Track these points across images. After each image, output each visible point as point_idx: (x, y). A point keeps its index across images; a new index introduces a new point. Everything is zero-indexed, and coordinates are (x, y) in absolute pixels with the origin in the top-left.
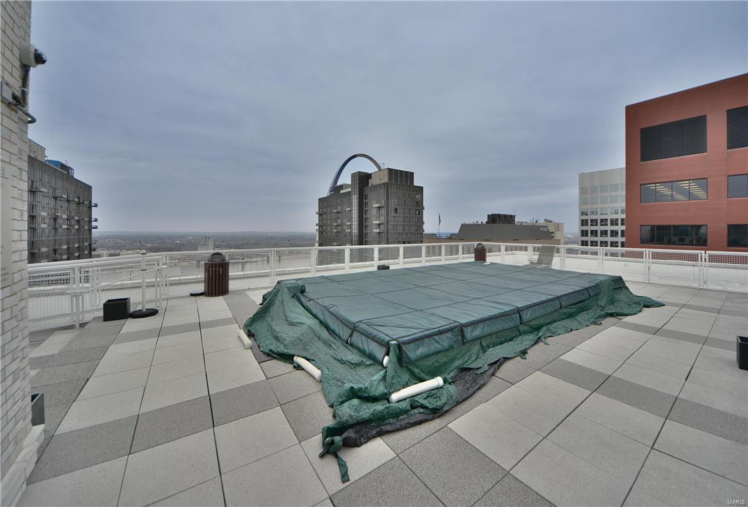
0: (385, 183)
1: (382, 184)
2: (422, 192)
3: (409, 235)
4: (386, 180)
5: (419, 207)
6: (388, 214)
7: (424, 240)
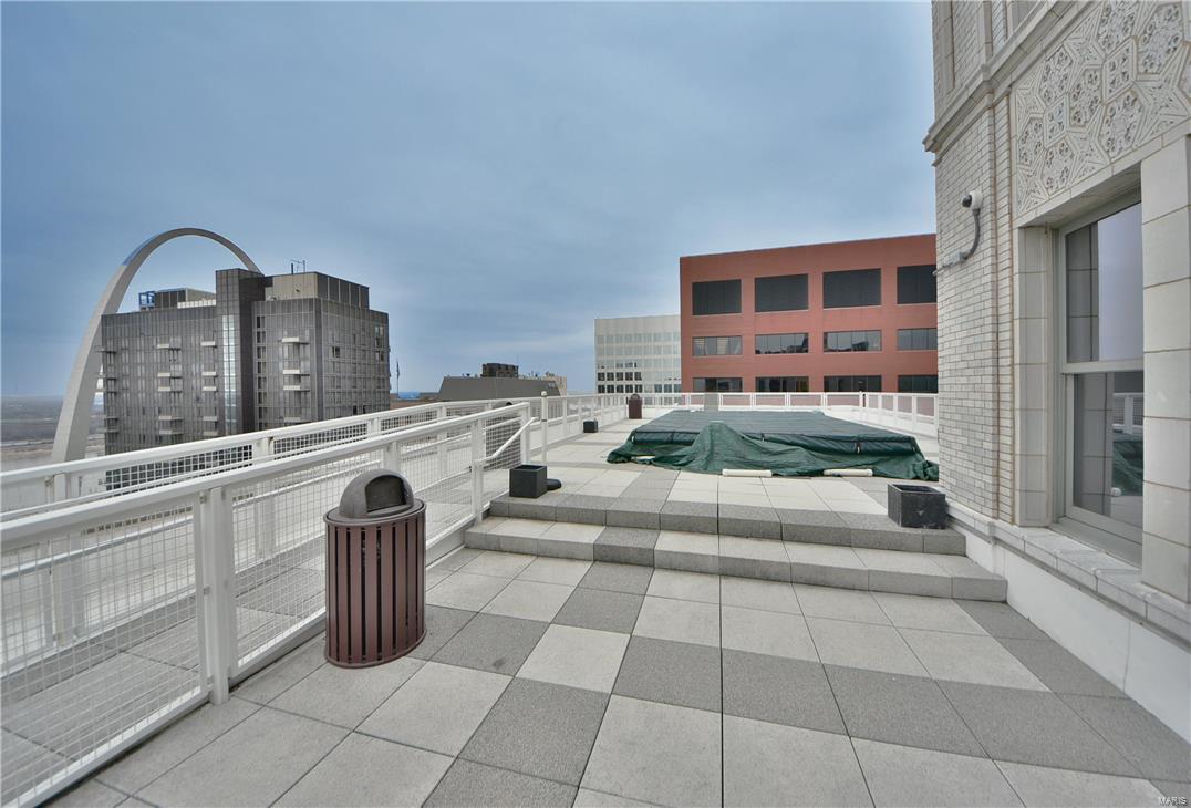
0: (311, 300)
1: (305, 300)
2: (387, 323)
3: (364, 396)
4: (312, 293)
5: (382, 346)
6: (319, 357)
7: (392, 404)
